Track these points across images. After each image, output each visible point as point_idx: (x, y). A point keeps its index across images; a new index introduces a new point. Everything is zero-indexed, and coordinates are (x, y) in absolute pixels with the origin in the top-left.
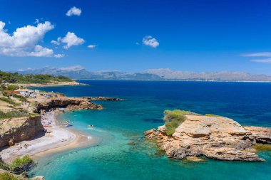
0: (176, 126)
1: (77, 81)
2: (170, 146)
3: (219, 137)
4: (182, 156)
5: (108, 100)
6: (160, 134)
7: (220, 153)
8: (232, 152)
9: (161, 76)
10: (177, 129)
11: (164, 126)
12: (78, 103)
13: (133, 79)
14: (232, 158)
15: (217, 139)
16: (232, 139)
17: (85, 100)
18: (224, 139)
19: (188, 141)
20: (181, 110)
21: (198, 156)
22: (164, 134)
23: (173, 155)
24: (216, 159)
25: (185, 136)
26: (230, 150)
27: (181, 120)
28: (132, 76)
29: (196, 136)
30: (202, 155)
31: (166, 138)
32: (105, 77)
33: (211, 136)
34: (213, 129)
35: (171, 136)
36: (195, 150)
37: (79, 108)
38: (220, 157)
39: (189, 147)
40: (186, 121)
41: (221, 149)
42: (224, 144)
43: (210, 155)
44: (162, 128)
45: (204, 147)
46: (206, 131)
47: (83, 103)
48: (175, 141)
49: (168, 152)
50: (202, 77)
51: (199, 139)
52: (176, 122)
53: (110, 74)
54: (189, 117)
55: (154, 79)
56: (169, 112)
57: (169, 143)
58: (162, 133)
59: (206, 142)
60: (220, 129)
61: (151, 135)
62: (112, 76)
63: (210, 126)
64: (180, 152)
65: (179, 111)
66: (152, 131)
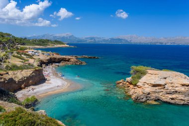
0: (140, 78)
1: (67, 44)
2: (134, 92)
3: (173, 86)
4: (144, 100)
5: (90, 58)
6: (128, 84)
7: (172, 99)
8: (182, 98)
9: (129, 40)
10: (140, 80)
11: (130, 78)
12: (69, 60)
13: (108, 43)
14: (182, 102)
15: (170, 88)
16: (183, 89)
17: (73, 57)
18: (177, 89)
19: (148, 89)
20: (144, 66)
21: (155, 100)
22: (131, 83)
23: (137, 99)
24: (169, 103)
25: (146, 86)
26: (181, 97)
27: (144, 73)
28: (107, 40)
29: (154, 86)
30: (159, 100)
31: (132, 86)
32: (88, 41)
33: (166, 86)
34: (168, 80)
35: (135, 85)
36: (153, 96)
37: (69, 64)
38: (173, 101)
39: (149, 94)
40: (147, 75)
41: (174, 96)
42: (176, 92)
43: (165, 100)
44: (129, 79)
45: (161, 94)
46: (162, 82)
47: (72, 60)
48: (138, 89)
49: (133, 97)
50: (160, 41)
51: (157, 88)
52: (140, 75)
53: (91, 38)
54: (150, 71)
55: (123, 43)
56: (135, 67)
57: (133, 90)
58: (129, 83)
59: (162, 90)
60: (173, 81)
61: (121, 84)
62: (93, 40)
63: (165, 78)
64: (142, 97)
65: (142, 67)
66: (121, 81)
